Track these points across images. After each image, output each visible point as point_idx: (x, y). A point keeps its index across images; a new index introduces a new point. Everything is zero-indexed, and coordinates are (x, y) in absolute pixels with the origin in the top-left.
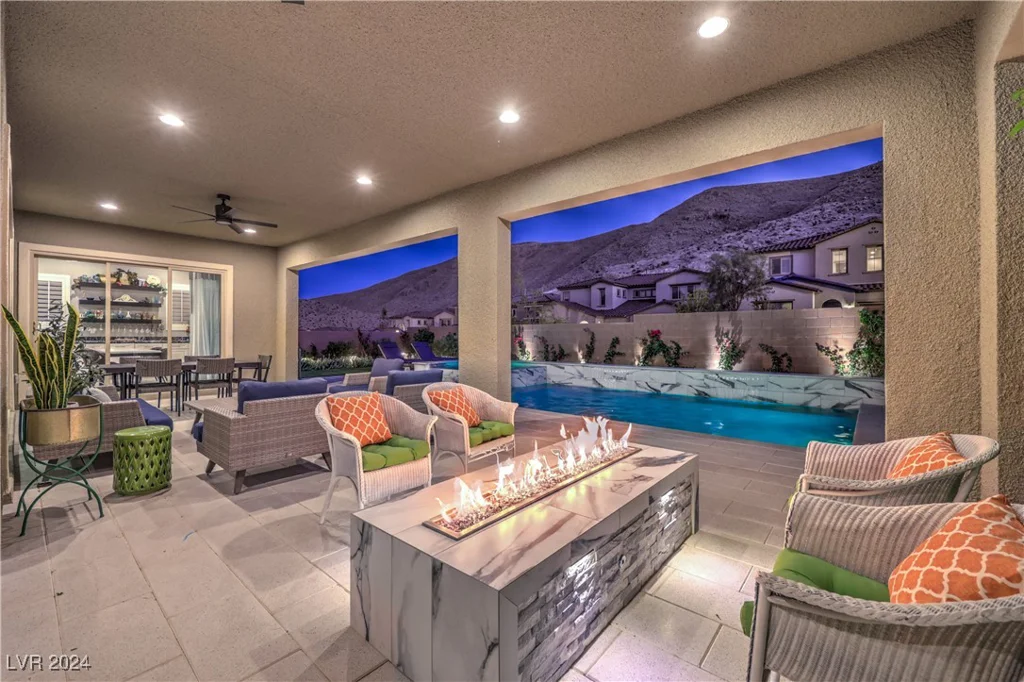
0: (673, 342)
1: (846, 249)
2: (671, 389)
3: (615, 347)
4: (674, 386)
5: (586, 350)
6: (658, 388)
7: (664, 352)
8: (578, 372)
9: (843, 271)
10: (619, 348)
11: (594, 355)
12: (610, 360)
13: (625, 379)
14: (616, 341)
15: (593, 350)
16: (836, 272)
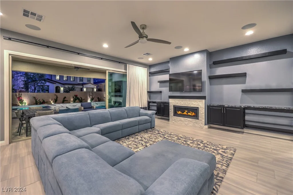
0: (81, 97)
5: (54, 100)
7: (79, 100)
8: (61, 106)
9: (59, 79)
10: (66, 99)
11: (57, 102)
12: (64, 102)
13: (76, 106)
14: (65, 97)
15: (57, 100)
16: (57, 79)
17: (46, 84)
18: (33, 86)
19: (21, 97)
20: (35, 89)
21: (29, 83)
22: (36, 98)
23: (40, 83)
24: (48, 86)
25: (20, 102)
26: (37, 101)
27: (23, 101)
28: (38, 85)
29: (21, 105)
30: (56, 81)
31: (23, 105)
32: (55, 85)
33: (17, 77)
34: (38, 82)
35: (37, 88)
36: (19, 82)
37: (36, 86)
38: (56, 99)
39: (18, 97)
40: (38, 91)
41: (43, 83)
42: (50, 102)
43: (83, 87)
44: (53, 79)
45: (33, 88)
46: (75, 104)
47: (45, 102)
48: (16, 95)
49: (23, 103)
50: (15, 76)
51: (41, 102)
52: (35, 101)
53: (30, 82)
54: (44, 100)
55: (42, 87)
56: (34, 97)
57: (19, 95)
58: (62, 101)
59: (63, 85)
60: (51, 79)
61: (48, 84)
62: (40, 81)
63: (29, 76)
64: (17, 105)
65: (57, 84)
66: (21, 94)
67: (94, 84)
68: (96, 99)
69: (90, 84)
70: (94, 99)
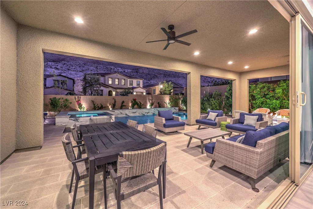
0: (139, 102)
1: (112, 78)
2: (147, 114)
3: (123, 104)
4: (148, 113)
5: (112, 105)
6: (144, 114)
7: (137, 105)
8: (120, 112)
9: (111, 83)
10: (124, 104)
11: (115, 107)
12: (122, 108)
13: (136, 113)
14: (123, 102)
15: (115, 105)
16: (109, 83)
17: (101, 88)
18: (90, 90)
19: (80, 100)
20: (92, 93)
21: (87, 88)
22: (95, 102)
23: (96, 87)
24: (102, 90)
25: (79, 107)
26: (95, 105)
27: (82, 105)
28: (94, 90)
29: (79, 110)
30: (109, 85)
31: (82, 110)
32: (108, 90)
33: (78, 83)
34: (94, 86)
35: (93, 92)
36: (79, 87)
37: (92, 90)
38: (114, 103)
39: (77, 100)
40: (95, 95)
41: (98, 87)
42: (108, 107)
43: (133, 91)
44: (106, 84)
45: (90, 92)
46: (134, 110)
47: (103, 107)
48: (75, 99)
49: (82, 108)
50: (77, 82)
51: (100, 107)
52: (93, 106)
53: (87, 86)
54: (102, 105)
55: (98, 91)
56: (93, 101)
57: (78, 99)
58: (120, 106)
59: (114, 89)
60: (104, 83)
61: (102, 88)
62: (96, 84)
63: (87, 80)
64: (76, 110)
65: (110, 88)
66: (80, 97)
67: (143, 87)
68: (156, 104)
69: (140, 88)
70: (153, 104)
